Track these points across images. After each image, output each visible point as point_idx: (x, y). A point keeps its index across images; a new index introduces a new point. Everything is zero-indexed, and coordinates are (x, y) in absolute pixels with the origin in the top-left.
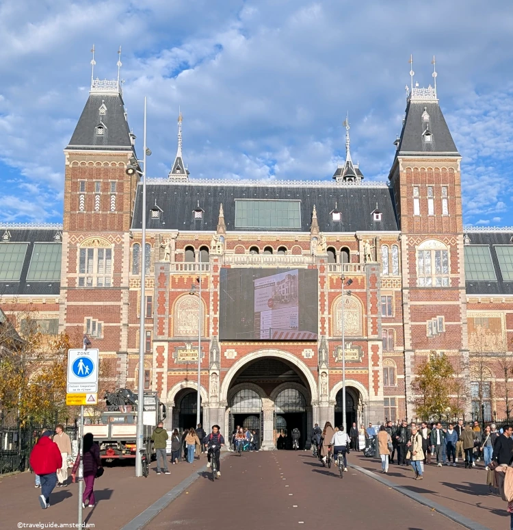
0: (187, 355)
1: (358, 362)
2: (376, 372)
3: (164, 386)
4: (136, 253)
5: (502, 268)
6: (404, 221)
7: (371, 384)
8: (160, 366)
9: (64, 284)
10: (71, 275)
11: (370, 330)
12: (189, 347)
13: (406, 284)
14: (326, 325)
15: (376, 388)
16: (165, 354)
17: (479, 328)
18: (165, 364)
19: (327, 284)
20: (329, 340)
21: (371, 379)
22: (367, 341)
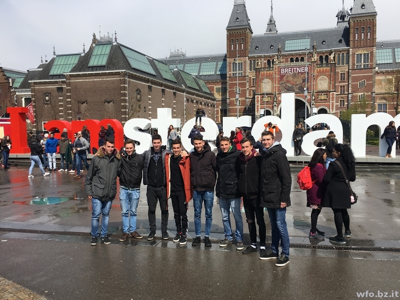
0: (266, 99)
1: (326, 99)
2: (333, 104)
4: (251, 63)
5: (396, 57)
6: (351, 43)
7: (331, 107)
8: (258, 103)
9: (228, 76)
10: (230, 73)
11: (331, 88)
13: (350, 68)
14: (315, 87)
15: (333, 109)
16: (259, 99)
17: (383, 83)
18: (259, 102)
19: (316, 71)
20: (316, 92)
21: (331, 105)
22: (330, 92)
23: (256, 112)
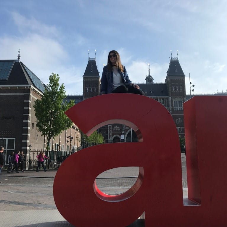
0: (116, 128)
3: (111, 136)
12: (117, 126)
16: (111, 128)
18: (111, 131)
23: (109, 138)
